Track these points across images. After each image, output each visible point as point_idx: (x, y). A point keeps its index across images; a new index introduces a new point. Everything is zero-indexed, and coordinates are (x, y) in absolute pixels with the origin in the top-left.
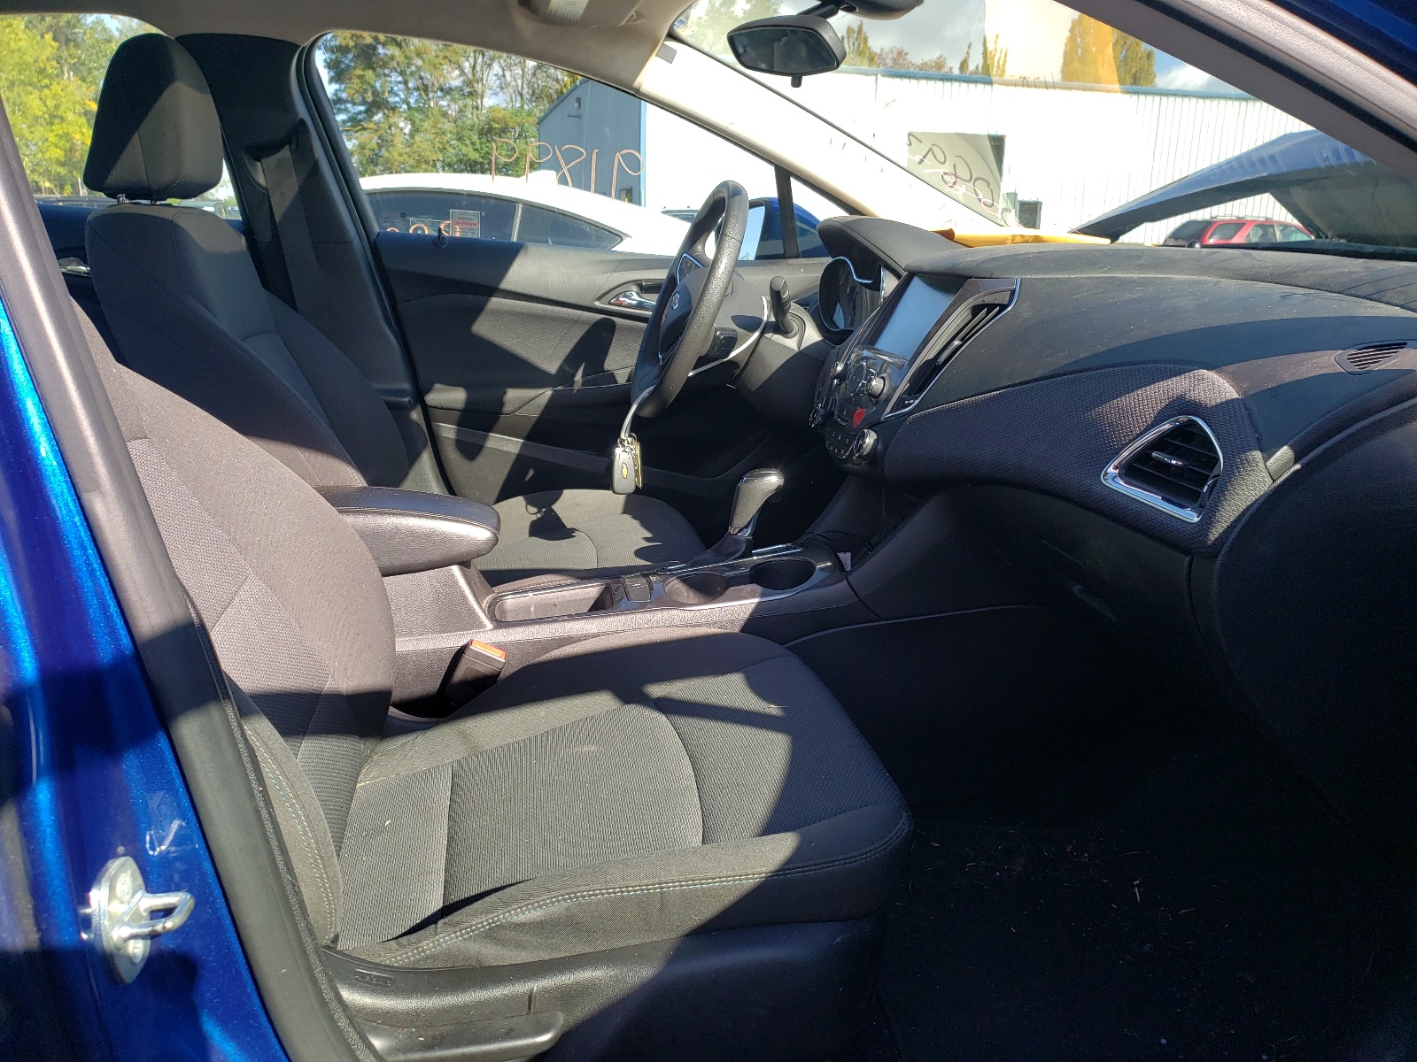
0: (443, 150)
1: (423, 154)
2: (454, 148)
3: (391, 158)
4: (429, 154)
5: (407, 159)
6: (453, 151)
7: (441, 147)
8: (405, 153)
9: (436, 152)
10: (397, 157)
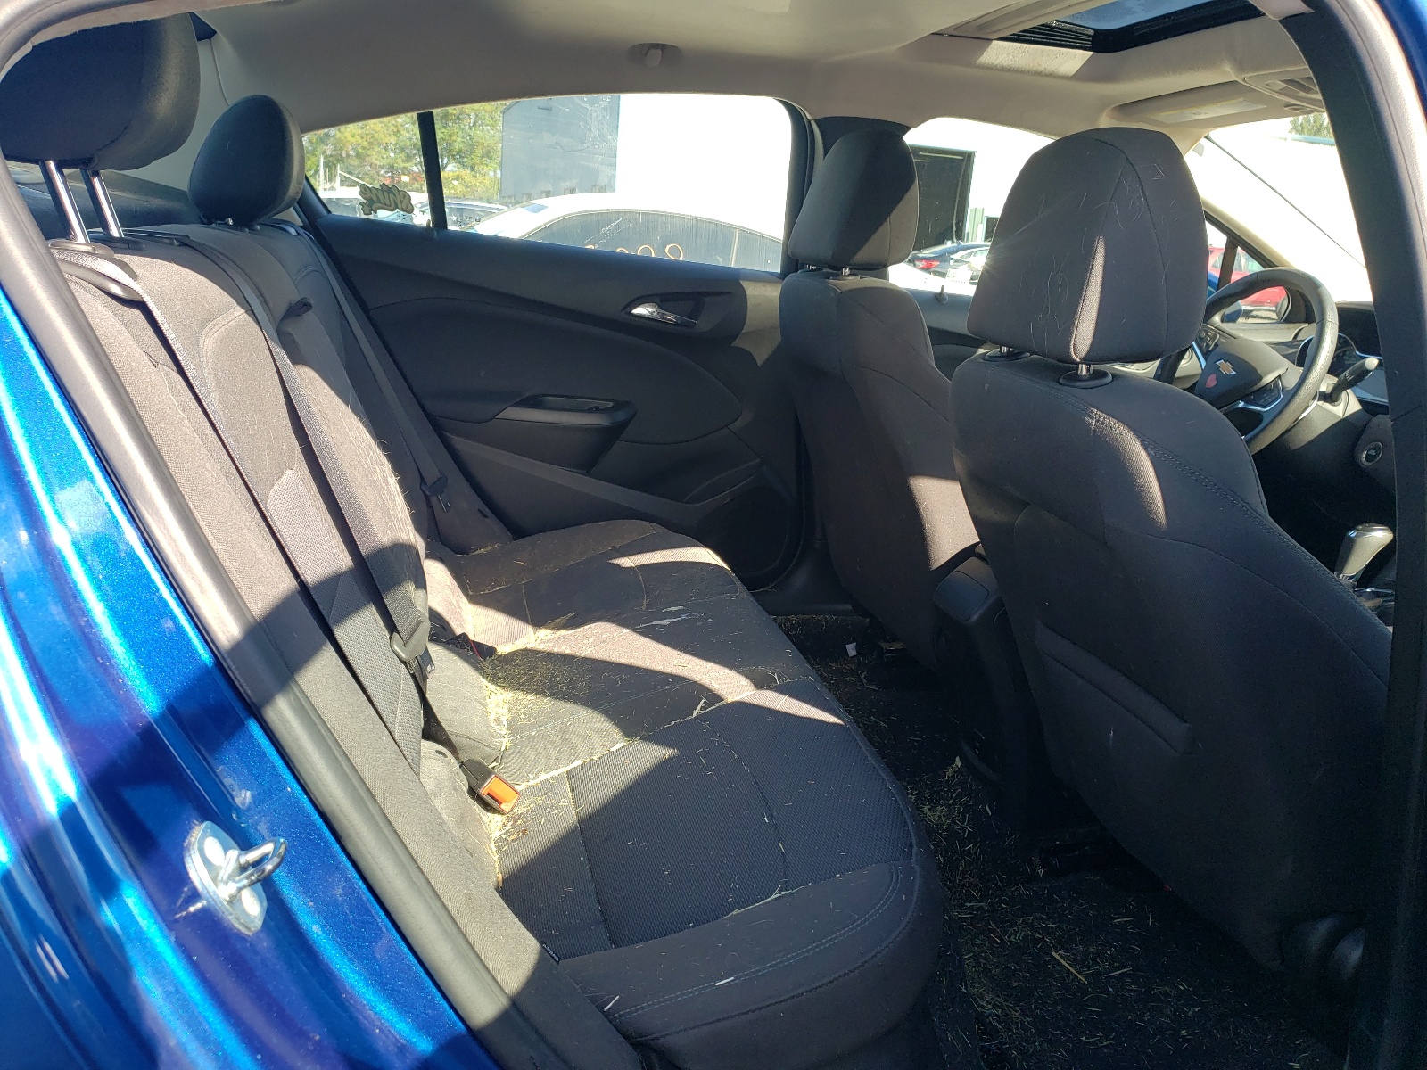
0: (397, 133)
1: (376, 136)
2: (408, 132)
3: (343, 138)
4: (383, 136)
5: (360, 141)
6: (407, 135)
7: (395, 130)
8: (359, 135)
9: (390, 135)
10: (350, 138)
